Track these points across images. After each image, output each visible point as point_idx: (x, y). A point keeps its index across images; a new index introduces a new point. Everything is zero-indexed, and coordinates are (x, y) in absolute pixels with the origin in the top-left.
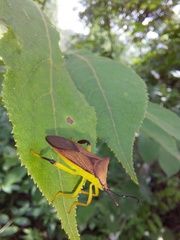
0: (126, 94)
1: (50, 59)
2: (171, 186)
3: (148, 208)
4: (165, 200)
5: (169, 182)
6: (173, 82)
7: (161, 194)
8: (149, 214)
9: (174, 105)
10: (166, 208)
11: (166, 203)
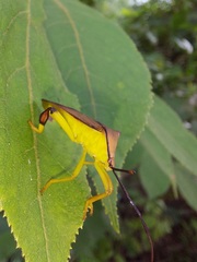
0: (120, 85)
1: (28, 11)
2: (151, 213)
3: (109, 245)
4: (137, 235)
5: (148, 207)
6: (176, 56)
7: (133, 225)
8: (110, 254)
9: (173, 89)
10: (137, 248)
11: (139, 239)
